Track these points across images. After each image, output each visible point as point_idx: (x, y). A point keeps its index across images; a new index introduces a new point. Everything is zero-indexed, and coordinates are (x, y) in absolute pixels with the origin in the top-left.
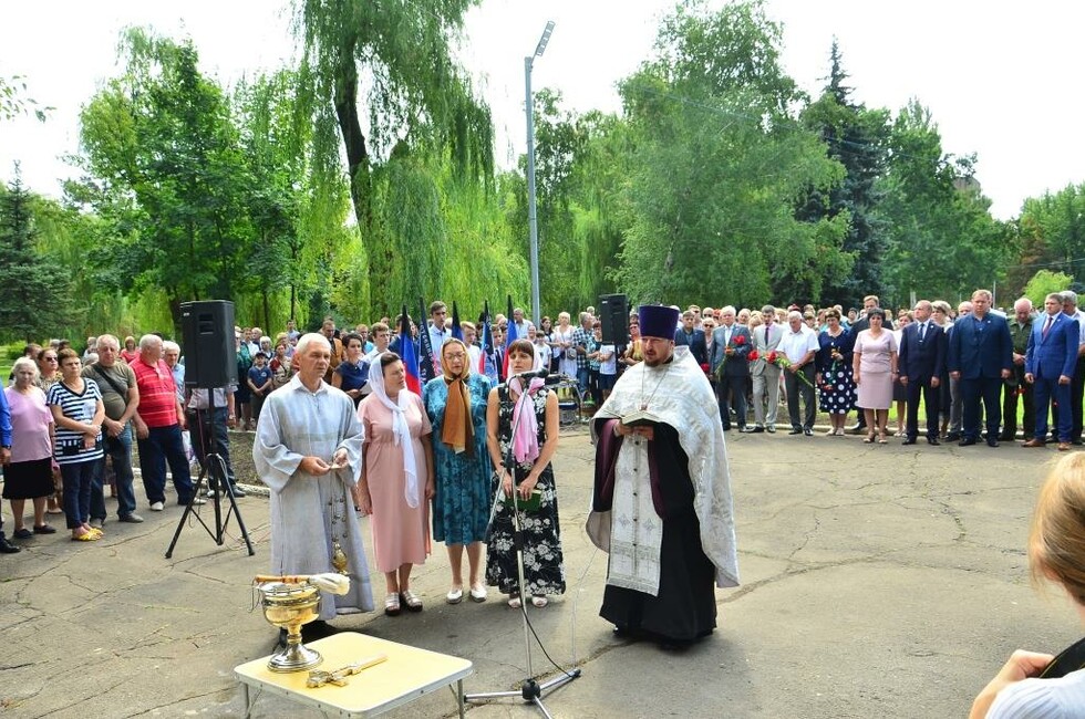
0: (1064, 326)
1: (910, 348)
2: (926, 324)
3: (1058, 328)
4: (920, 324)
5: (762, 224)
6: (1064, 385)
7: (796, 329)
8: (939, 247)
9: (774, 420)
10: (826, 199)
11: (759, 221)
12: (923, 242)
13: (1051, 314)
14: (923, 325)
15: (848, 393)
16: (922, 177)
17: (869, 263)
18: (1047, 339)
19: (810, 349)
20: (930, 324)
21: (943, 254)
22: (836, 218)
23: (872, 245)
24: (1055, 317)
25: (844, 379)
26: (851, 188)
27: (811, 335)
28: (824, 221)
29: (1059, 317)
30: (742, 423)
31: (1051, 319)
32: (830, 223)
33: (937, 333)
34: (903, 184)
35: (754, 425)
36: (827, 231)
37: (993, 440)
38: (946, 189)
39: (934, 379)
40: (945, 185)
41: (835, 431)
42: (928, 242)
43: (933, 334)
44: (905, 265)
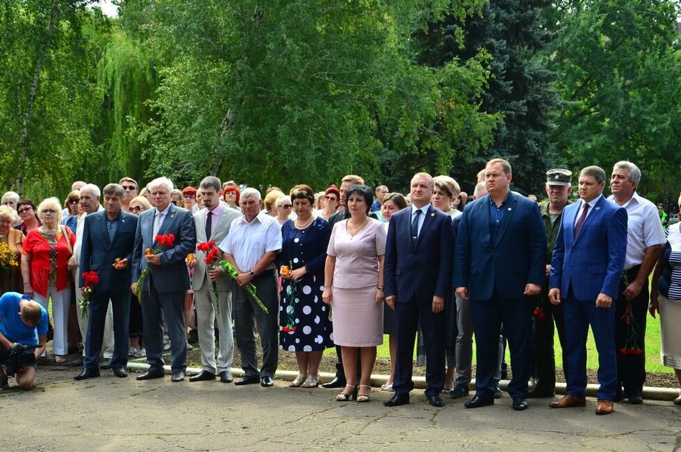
0: (604, 218)
1: (399, 250)
2: (425, 210)
3: (595, 221)
4: (415, 209)
5: (359, 66)
6: (603, 309)
7: (251, 215)
8: (649, 114)
9: (231, 361)
10: (460, 35)
11: (354, 61)
12: (628, 107)
13: (588, 199)
14: (419, 212)
15: (317, 320)
16: (628, 14)
17: (531, 131)
18: (582, 236)
19: (269, 250)
20: (430, 211)
21: (653, 123)
22: (472, 62)
23: (533, 105)
24: (592, 204)
25: (311, 296)
26: (505, 22)
27: (272, 225)
28: (452, 66)
29: (597, 204)
30: (179, 367)
31: (587, 207)
32: (461, 70)
33: (441, 224)
34: (600, 22)
35: (199, 370)
36: (455, 80)
37: (520, 398)
38: (663, 33)
39: (435, 299)
40: (662, 27)
41: (304, 379)
42: (634, 106)
43: (434, 227)
44: (602, 138)
